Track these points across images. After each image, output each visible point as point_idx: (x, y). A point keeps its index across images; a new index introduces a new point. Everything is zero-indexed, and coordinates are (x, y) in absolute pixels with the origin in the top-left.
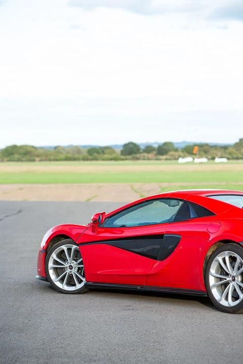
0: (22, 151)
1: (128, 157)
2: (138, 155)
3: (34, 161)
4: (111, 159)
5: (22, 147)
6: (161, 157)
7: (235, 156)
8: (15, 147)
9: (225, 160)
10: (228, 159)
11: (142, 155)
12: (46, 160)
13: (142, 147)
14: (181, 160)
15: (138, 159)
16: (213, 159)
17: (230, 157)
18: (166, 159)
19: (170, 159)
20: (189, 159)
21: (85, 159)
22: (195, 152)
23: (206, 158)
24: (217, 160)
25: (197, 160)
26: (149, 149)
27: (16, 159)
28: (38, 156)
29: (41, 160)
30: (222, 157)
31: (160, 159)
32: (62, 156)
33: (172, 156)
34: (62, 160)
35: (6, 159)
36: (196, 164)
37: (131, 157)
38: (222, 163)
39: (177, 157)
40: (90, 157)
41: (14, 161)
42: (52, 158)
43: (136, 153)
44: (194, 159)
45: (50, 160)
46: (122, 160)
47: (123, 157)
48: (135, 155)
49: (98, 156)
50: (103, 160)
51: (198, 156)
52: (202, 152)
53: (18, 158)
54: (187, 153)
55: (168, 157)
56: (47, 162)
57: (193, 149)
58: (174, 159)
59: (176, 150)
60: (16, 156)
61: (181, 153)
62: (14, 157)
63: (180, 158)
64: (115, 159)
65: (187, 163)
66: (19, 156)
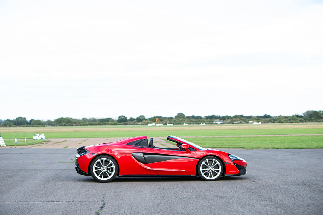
0: (66, 121)
1: (121, 123)
2: (127, 122)
3: (73, 125)
4: (112, 125)
5: (66, 119)
6: (139, 123)
7: (177, 122)
8: (62, 118)
9: (172, 125)
10: (173, 124)
11: (128, 122)
12: (79, 125)
13: (128, 118)
14: (149, 125)
15: (126, 124)
16: (166, 124)
17: (174, 123)
18: (141, 124)
19: (143, 124)
20: (154, 124)
21: (100, 124)
22: (156, 121)
23: (162, 123)
24: (168, 125)
25: (157, 125)
26: (132, 119)
27: (63, 125)
28: (74, 123)
29: (76, 125)
30: (170, 123)
31: (138, 124)
32: (87, 123)
33: (144, 122)
34: (87, 125)
35: (58, 125)
36: (157, 126)
37: (123, 123)
38: (171, 126)
39: (147, 123)
40: (102, 123)
41: (62, 126)
42: (82, 124)
43: (125, 121)
44: (156, 124)
45: (81, 125)
46: (118, 125)
47: (119, 123)
48: (125, 122)
49: (106, 123)
50: (108, 125)
51: (158, 123)
52: (160, 121)
53: (65, 124)
54: (152, 122)
55: (142, 123)
56: (79, 126)
57: (156, 119)
58: (146, 124)
59: (146, 120)
60: (63, 123)
61: (149, 121)
62: (62, 124)
63: (149, 124)
64: (115, 124)
65: (152, 126)
66: (65, 123)
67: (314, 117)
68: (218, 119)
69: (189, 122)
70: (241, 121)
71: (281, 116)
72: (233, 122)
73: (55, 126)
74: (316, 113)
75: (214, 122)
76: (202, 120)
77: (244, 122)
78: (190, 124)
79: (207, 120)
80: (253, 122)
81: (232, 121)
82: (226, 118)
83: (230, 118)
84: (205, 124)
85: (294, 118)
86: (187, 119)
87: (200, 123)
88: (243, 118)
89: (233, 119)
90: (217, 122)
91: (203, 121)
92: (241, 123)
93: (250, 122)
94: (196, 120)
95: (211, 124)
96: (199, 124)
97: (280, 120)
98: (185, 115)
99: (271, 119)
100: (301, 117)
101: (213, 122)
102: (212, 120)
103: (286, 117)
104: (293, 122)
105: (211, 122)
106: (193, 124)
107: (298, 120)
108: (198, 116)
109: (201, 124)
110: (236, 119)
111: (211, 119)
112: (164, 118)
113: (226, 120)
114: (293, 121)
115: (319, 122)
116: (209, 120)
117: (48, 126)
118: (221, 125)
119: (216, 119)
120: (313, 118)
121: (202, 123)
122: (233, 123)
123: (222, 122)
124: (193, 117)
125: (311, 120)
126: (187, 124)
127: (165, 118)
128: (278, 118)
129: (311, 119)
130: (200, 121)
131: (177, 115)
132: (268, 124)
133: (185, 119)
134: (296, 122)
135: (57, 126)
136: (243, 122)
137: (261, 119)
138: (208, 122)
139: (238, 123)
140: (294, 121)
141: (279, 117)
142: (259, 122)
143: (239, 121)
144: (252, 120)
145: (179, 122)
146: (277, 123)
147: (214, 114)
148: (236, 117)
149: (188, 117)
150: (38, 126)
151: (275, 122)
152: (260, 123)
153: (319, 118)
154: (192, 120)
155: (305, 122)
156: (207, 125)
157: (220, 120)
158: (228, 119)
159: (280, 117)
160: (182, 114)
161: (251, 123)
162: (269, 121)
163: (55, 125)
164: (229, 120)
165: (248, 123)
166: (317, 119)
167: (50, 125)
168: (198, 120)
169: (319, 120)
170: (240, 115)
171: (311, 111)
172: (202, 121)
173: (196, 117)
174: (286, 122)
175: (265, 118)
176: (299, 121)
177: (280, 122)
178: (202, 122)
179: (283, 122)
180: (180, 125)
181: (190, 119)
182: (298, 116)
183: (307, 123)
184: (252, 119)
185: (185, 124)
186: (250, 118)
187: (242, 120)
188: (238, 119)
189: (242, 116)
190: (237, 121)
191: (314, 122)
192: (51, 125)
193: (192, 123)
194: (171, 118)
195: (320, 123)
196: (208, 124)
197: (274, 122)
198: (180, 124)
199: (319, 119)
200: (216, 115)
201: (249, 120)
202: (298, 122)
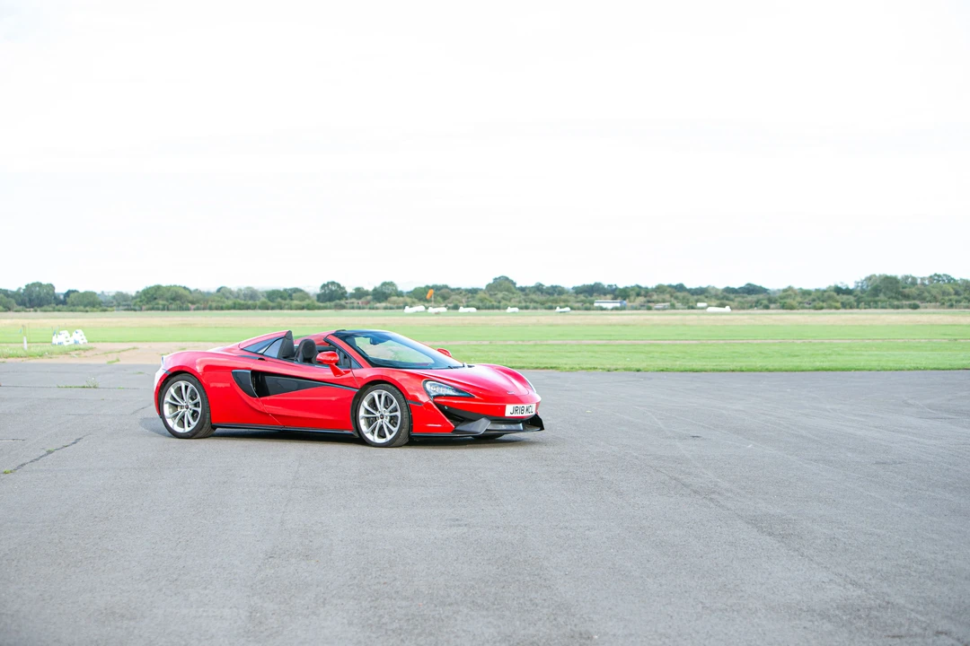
0: (168, 295)
1: (328, 304)
2: (343, 302)
3: (188, 309)
4: (303, 308)
5: (169, 288)
6: (378, 305)
7: (488, 304)
8: (158, 288)
9: (473, 310)
10: (478, 308)
11: (349, 301)
12: (204, 309)
13: (350, 290)
14: (408, 310)
15: (343, 307)
16: (456, 308)
17: (481, 305)
18: (386, 308)
19: (391, 308)
20: (420, 308)
21: (265, 307)
22: (428, 296)
23: (446, 306)
24: (462, 310)
25: (431, 310)
26: (360, 294)
27: (161, 307)
28: (193, 303)
29: (198, 309)
30: (468, 306)
31: (377, 309)
32: (230, 303)
33: (394, 302)
34: (229, 308)
35: (144, 307)
36: (431, 315)
37: (333, 304)
38: (469, 314)
39: (402, 305)
40: (271, 304)
41: (158, 309)
42: (214, 305)
43: (340, 299)
44: (427, 308)
45: (211, 309)
46: (319, 308)
47: (322, 305)
48: (338, 301)
49: (283, 302)
50: (291, 308)
51: (433, 304)
52: (439, 298)
53: (164, 305)
54: (416, 300)
55: (389, 305)
56: (207, 311)
57: (427, 293)
58: (399, 308)
59: (400, 294)
60: (161, 302)
61: (408, 300)
62: (158, 304)
63: (407, 307)
64: (309, 308)
65: (417, 314)
66: (164, 302)
67: (885, 294)
68: (609, 296)
69: (524, 304)
70: (674, 302)
71: (790, 288)
72: (651, 304)
73: (135, 310)
74: (891, 283)
75: (596, 305)
76: (563, 297)
77: (683, 303)
78: (527, 308)
79: (576, 297)
80: (709, 306)
81: (649, 302)
82: (631, 292)
83: (643, 293)
84: (568, 309)
85: (826, 294)
86: (520, 293)
87: (554, 305)
88: (680, 295)
89: (650, 296)
90: (604, 305)
91: (565, 301)
92: (673, 307)
93: (700, 305)
94: (543, 298)
95: (587, 309)
96: (551, 308)
97: (787, 300)
98: (515, 284)
99: (761, 296)
100: (848, 292)
101: (592, 303)
102: (590, 298)
103: (806, 293)
104: (822, 308)
105: (588, 305)
106: (535, 308)
107: (838, 302)
108: (552, 287)
109: (558, 309)
110: (662, 296)
111: (589, 294)
112: (453, 290)
113: (632, 298)
114: (821, 304)
115: (898, 307)
116: (582, 297)
117: (117, 310)
118: (614, 312)
119: (602, 296)
120: (882, 297)
121: (561, 308)
122: (649, 309)
123: (618, 305)
124: (539, 289)
125: (876, 302)
126: (516, 309)
127: (458, 291)
128: (781, 294)
129: (877, 299)
130: (555, 301)
131: (491, 281)
132: (749, 311)
133: (513, 293)
134: (830, 307)
135: (141, 310)
136: (678, 305)
137: (732, 296)
138: (579, 305)
139: (664, 309)
140: (824, 305)
141: (785, 291)
142: (723, 306)
143: (670, 301)
144: (706, 300)
145: (495, 304)
146: (777, 308)
147: (598, 281)
148: (660, 289)
149: (522, 289)
150: (87, 308)
151: (772, 306)
152: (727, 309)
153: (900, 297)
154: (533, 296)
155: (858, 308)
156: (573, 312)
157: (615, 298)
158: (638, 295)
159: (789, 292)
160: (507, 279)
161: (702, 308)
162: (757, 304)
163: (137, 308)
164: (641, 299)
165: (693, 308)
166: (892, 297)
167: (121, 308)
168: (551, 298)
169: (896, 303)
170: (675, 283)
171: (880, 276)
172: (561, 300)
173: (547, 288)
174: (803, 308)
175: (745, 295)
176: (839, 305)
177: (783, 307)
178: (562, 304)
179: (792, 308)
180: (497, 311)
181: (526, 295)
182: (838, 290)
183: (863, 311)
184: (707, 297)
185: (510, 310)
186: (701, 293)
187: (676, 298)
188: (667, 297)
189: (680, 288)
190: (664, 301)
191: (883, 308)
192: (126, 307)
193: (532, 305)
194: (474, 291)
195: (900, 310)
196: (579, 309)
197: (767, 307)
198: (498, 308)
199: (898, 299)
200: (606, 283)
201: (697, 301)
202: (837, 308)
